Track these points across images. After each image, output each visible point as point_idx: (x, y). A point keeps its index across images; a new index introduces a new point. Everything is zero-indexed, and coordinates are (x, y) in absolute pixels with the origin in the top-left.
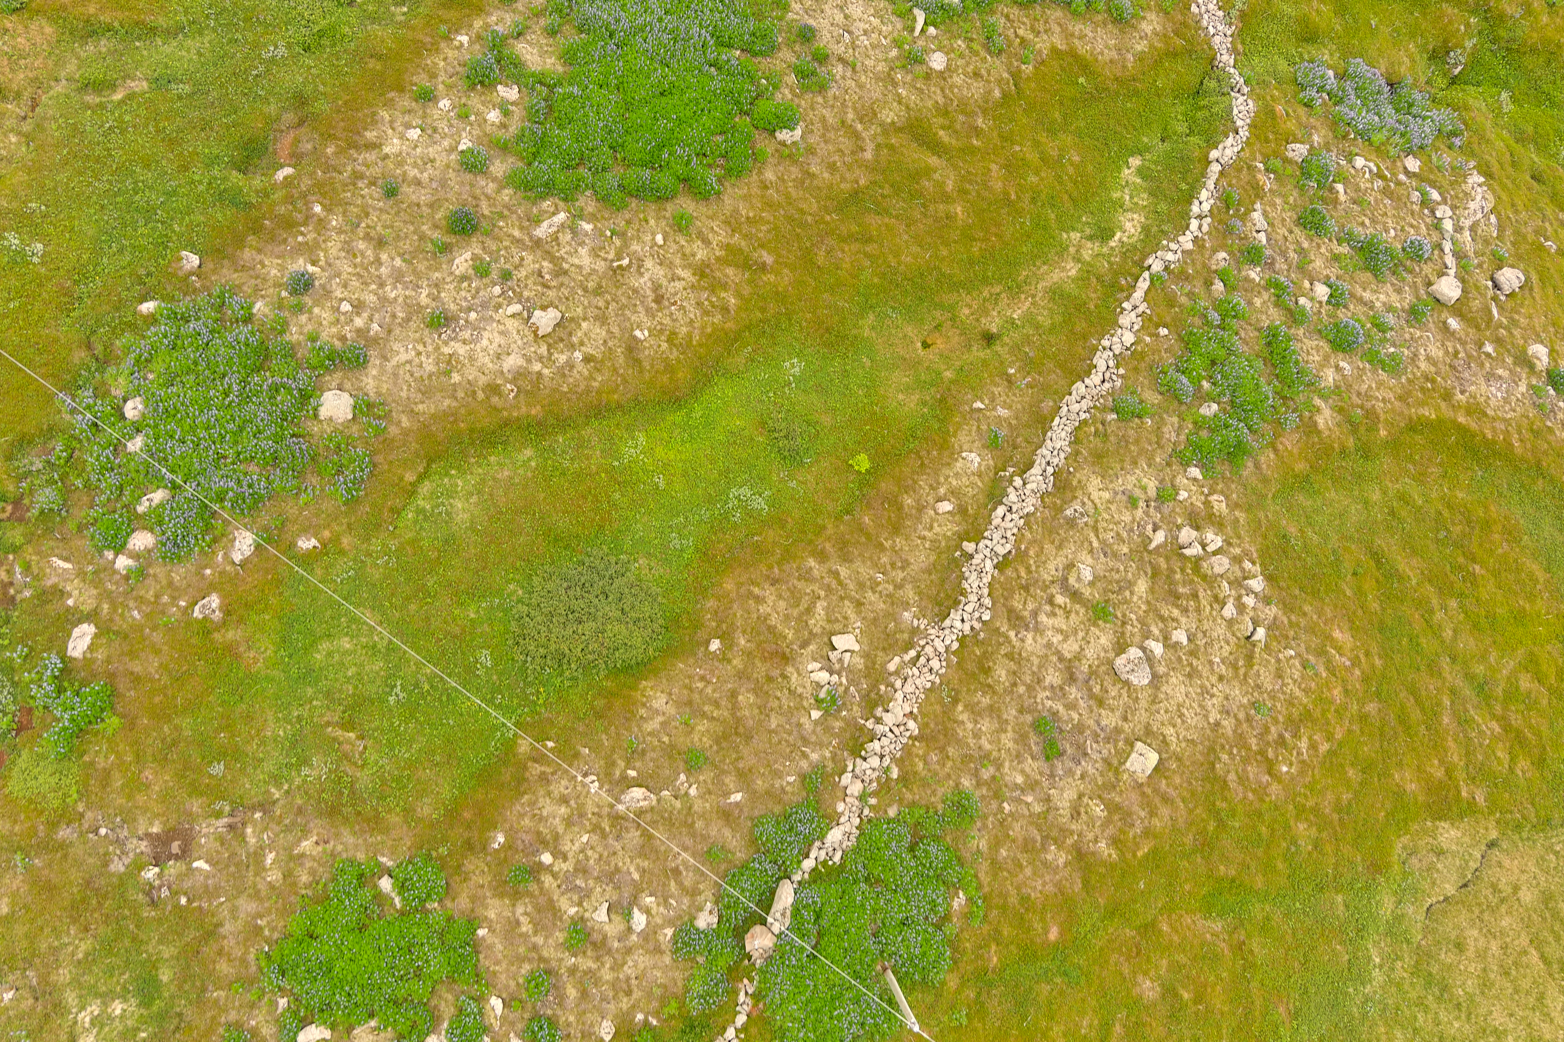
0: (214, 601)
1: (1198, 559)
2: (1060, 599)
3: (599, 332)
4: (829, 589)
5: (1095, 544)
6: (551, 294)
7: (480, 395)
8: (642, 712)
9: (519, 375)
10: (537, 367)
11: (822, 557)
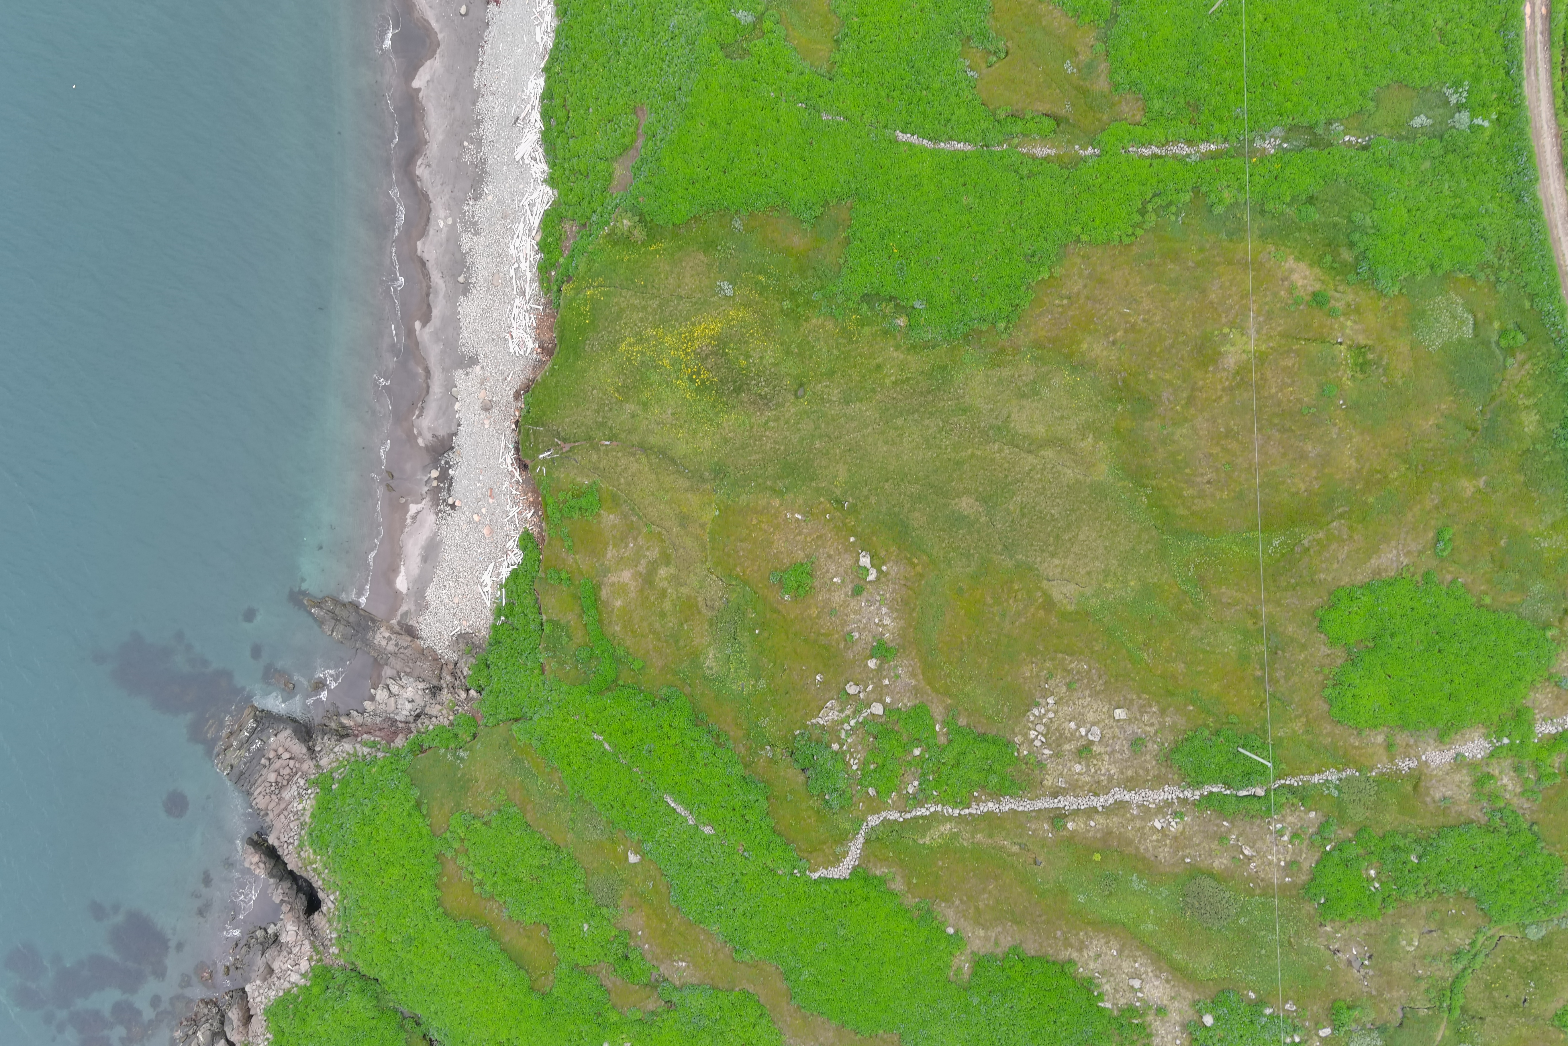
0: (1287, 1006)
1: (1043, 735)
2: (1093, 770)
3: (1124, 964)
4: (1145, 840)
5: (1066, 770)
6: (1125, 988)
7: (1172, 983)
8: (1223, 867)
9: (1157, 977)
10: (1150, 974)
11: (1137, 848)
